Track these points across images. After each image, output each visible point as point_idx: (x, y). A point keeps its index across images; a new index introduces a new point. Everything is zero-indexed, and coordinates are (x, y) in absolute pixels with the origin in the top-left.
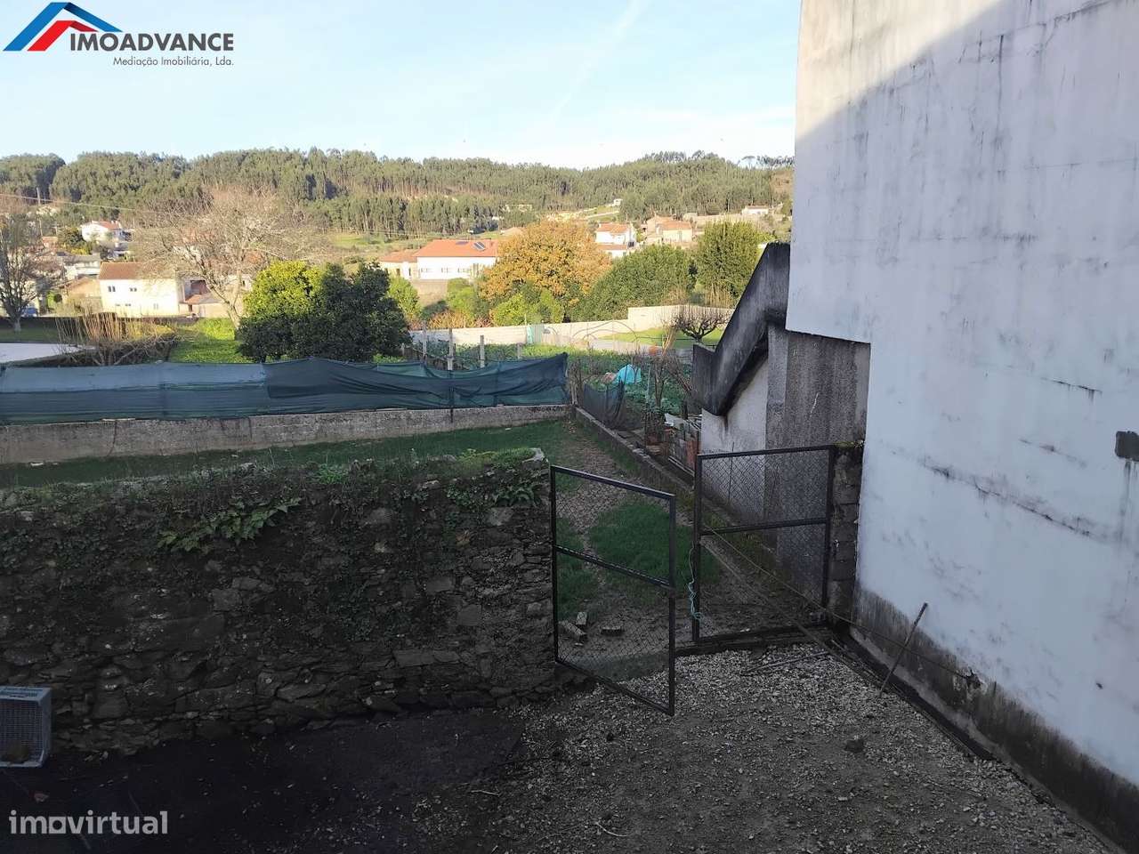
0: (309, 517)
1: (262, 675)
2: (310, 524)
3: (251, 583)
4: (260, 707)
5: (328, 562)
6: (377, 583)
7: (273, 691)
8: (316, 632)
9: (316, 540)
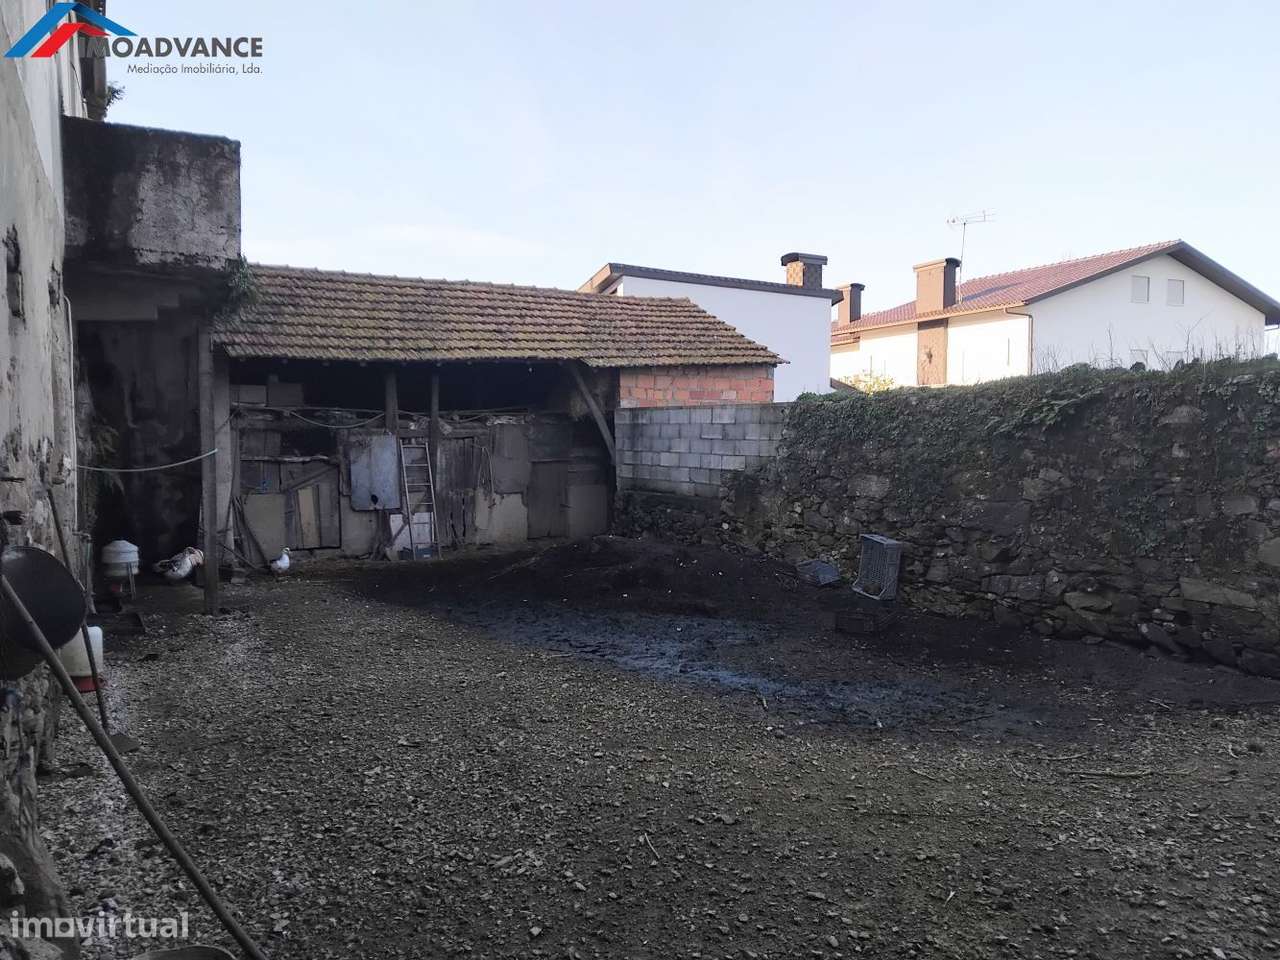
0: (1112, 411)
1: (1052, 573)
2: (1113, 419)
3: (1054, 475)
4: (1044, 605)
5: (1124, 461)
6: (1170, 492)
7: (1058, 592)
8: (1105, 537)
9: (1116, 436)
